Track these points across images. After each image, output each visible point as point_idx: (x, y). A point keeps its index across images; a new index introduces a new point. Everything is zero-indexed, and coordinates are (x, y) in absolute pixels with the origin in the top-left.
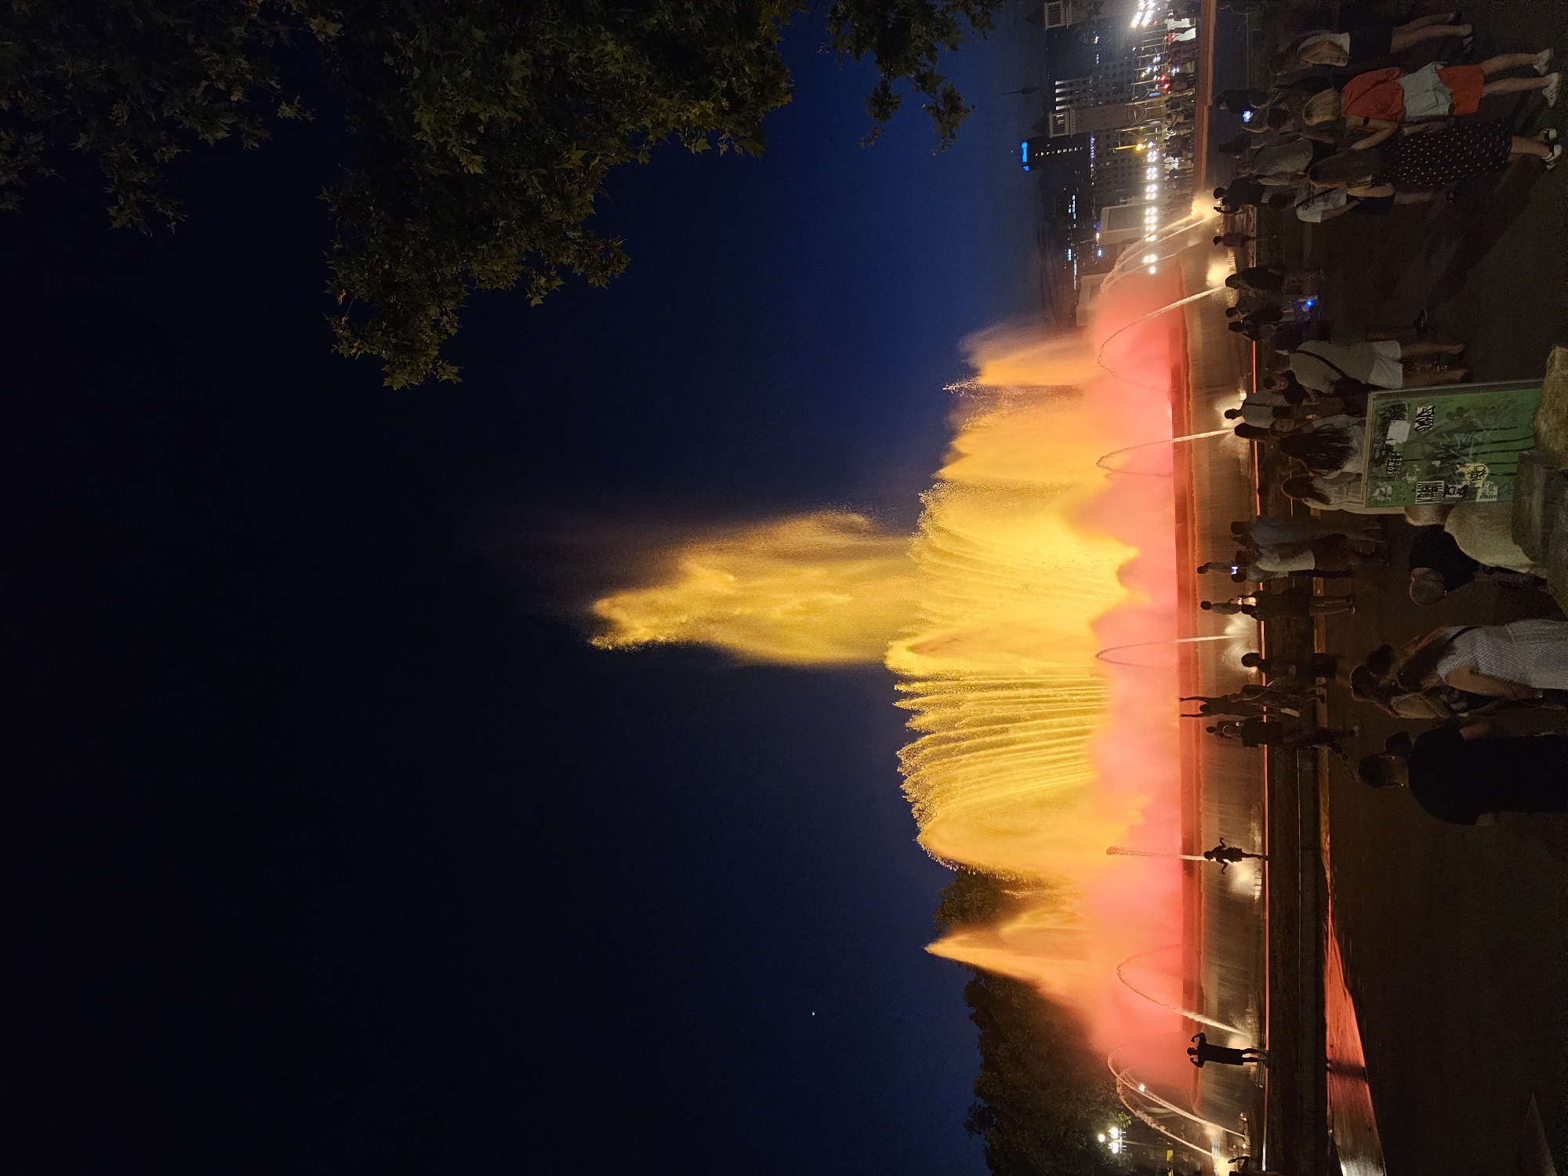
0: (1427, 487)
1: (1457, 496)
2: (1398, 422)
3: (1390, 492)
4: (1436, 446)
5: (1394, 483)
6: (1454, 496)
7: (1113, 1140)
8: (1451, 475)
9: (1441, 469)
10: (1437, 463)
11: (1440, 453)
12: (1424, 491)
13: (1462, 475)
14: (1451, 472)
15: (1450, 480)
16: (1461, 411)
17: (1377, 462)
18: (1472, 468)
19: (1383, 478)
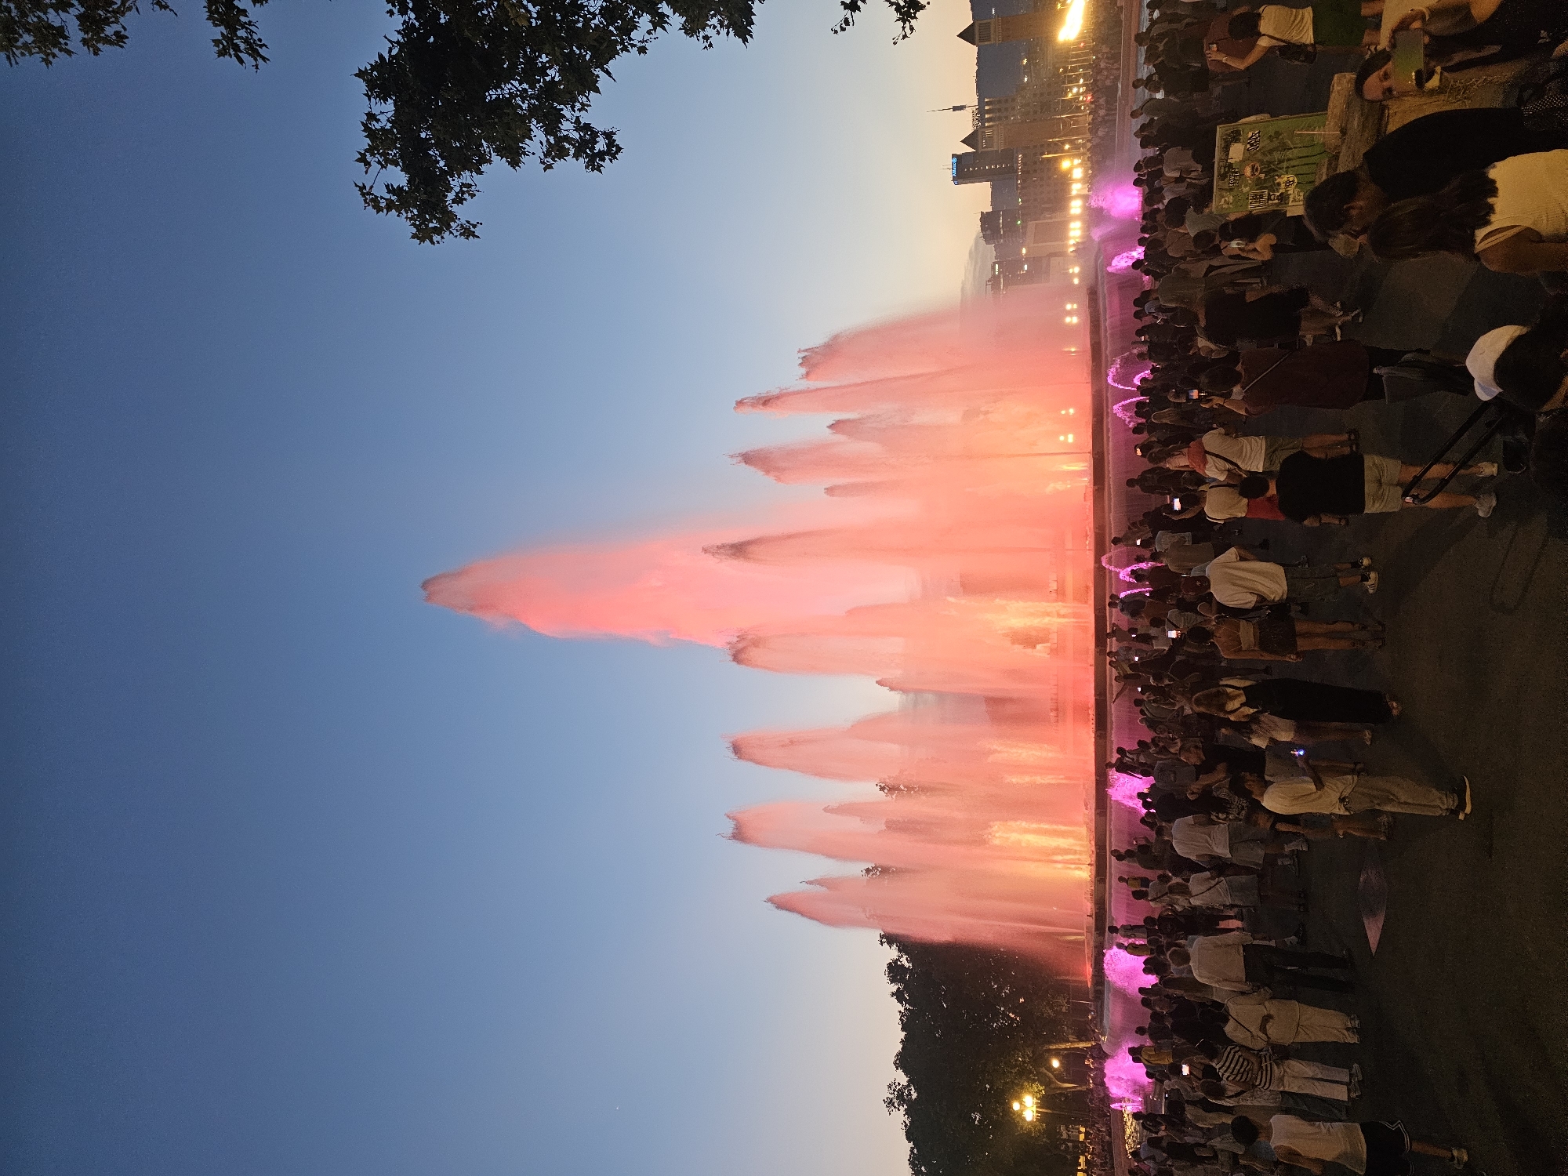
0: (1256, 195)
1: (1276, 201)
2: (1236, 144)
3: (1231, 201)
4: (1262, 163)
5: (1235, 193)
7: (1026, 1107)
8: (1271, 186)
9: (1265, 180)
10: (1263, 176)
11: (1265, 168)
12: (1254, 200)
13: (1279, 184)
14: (1272, 182)
15: (1271, 189)
16: (1277, 134)
17: (1223, 177)
18: (1285, 179)
19: (1226, 190)
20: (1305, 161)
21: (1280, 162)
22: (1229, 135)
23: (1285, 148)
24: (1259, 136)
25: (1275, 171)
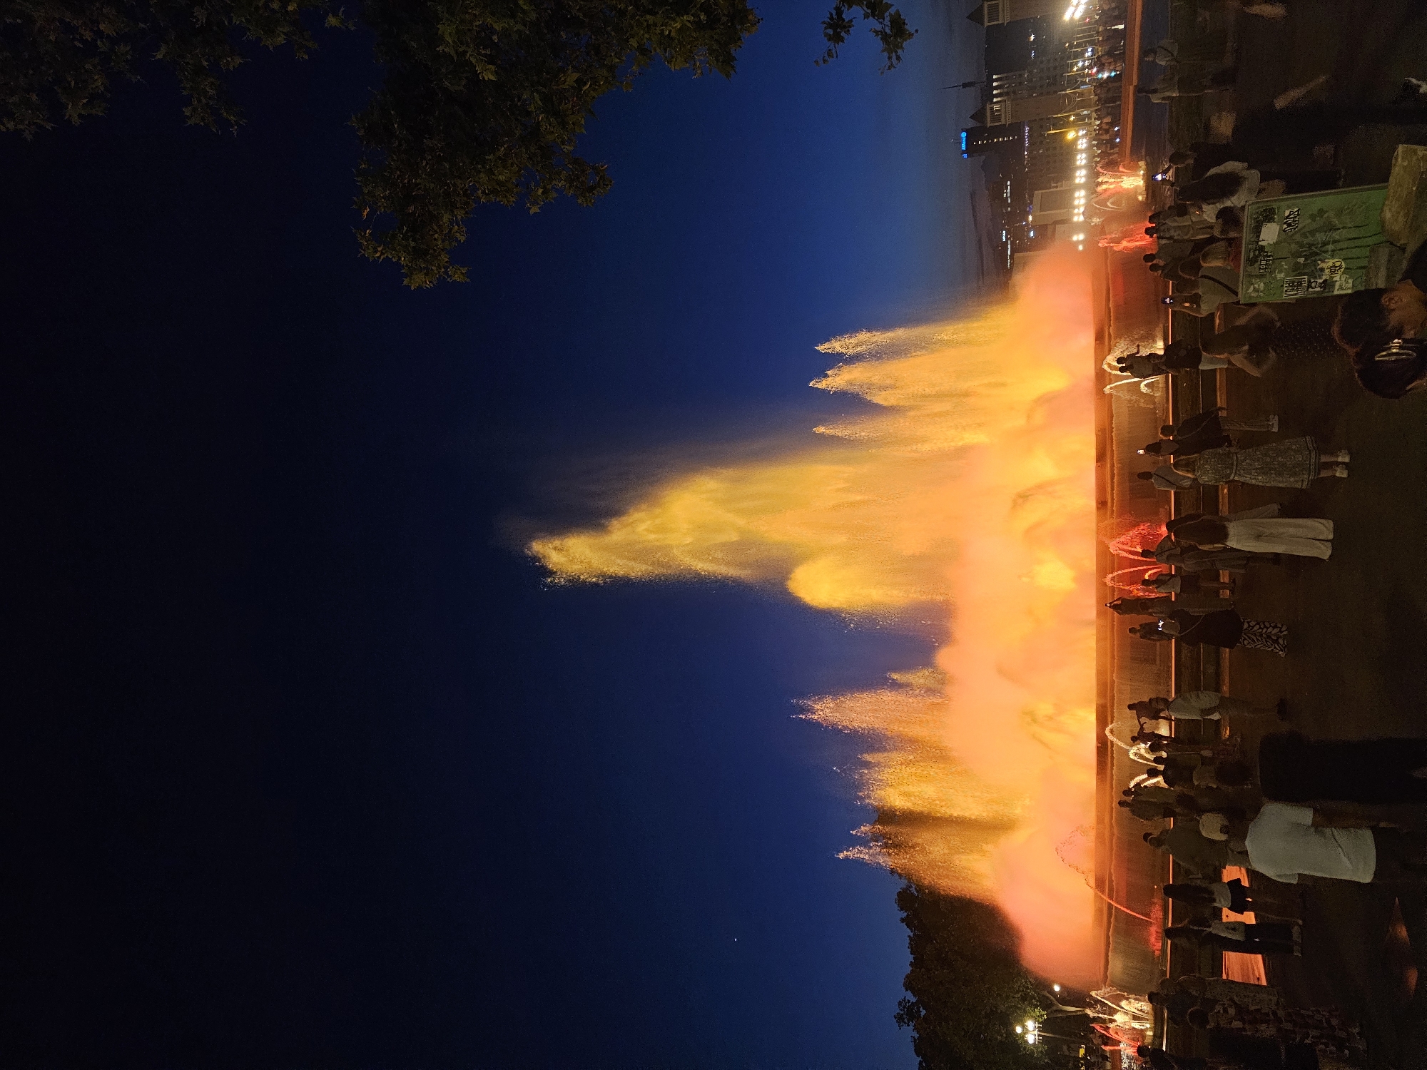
0: (1293, 282)
1: (1318, 289)
2: (1269, 225)
3: (1262, 289)
4: (1301, 245)
5: (1265, 280)
6: (1316, 289)
7: (1030, 1031)
8: (1313, 271)
9: (1304, 265)
10: (1302, 260)
11: (1304, 251)
12: (1291, 286)
13: (1322, 270)
14: (1313, 268)
15: (1314, 274)
16: (1321, 212)
17: (1251, 261)
18: (1330, 264)
19: (1256, 276)
20: (1357, 243)
21: (1325, 244)
22: (1261, 214)
23: (1332, 228)
24: (1298, 215)
25: (1317, 254)
